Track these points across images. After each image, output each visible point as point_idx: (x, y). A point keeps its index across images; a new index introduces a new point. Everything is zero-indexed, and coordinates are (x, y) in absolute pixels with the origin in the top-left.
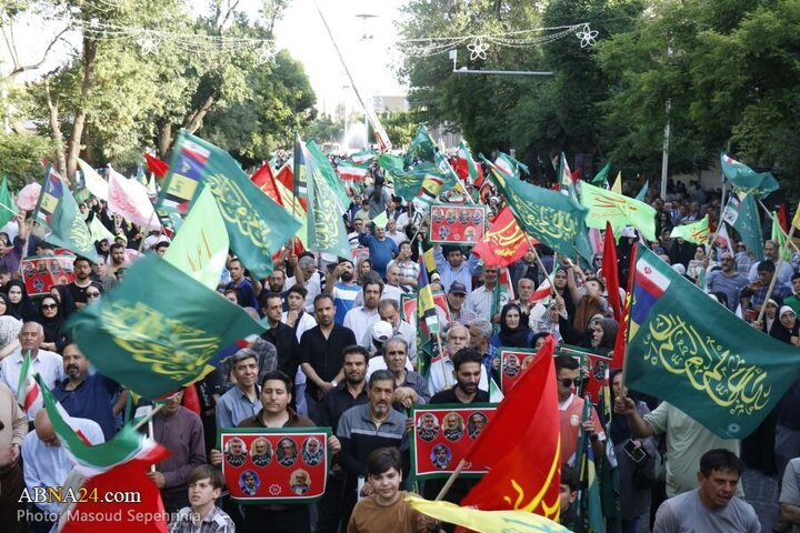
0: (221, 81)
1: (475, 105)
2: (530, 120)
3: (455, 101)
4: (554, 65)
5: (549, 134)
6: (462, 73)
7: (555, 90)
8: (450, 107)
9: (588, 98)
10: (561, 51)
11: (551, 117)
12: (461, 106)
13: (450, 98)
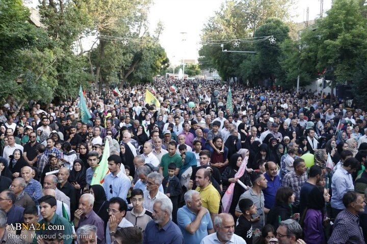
0: (142, 54)
1: (224, 62)
2: (249, 68)
3: (217, 61)
4: (258, 49)
5: (255, 72)
6: (225, 52)
7: (258, 58)
8: (215, 63)
9: (270, 60)
10: (261, 45)
11: (256, 67)
12: (218, 63)
13: (215, 60)
